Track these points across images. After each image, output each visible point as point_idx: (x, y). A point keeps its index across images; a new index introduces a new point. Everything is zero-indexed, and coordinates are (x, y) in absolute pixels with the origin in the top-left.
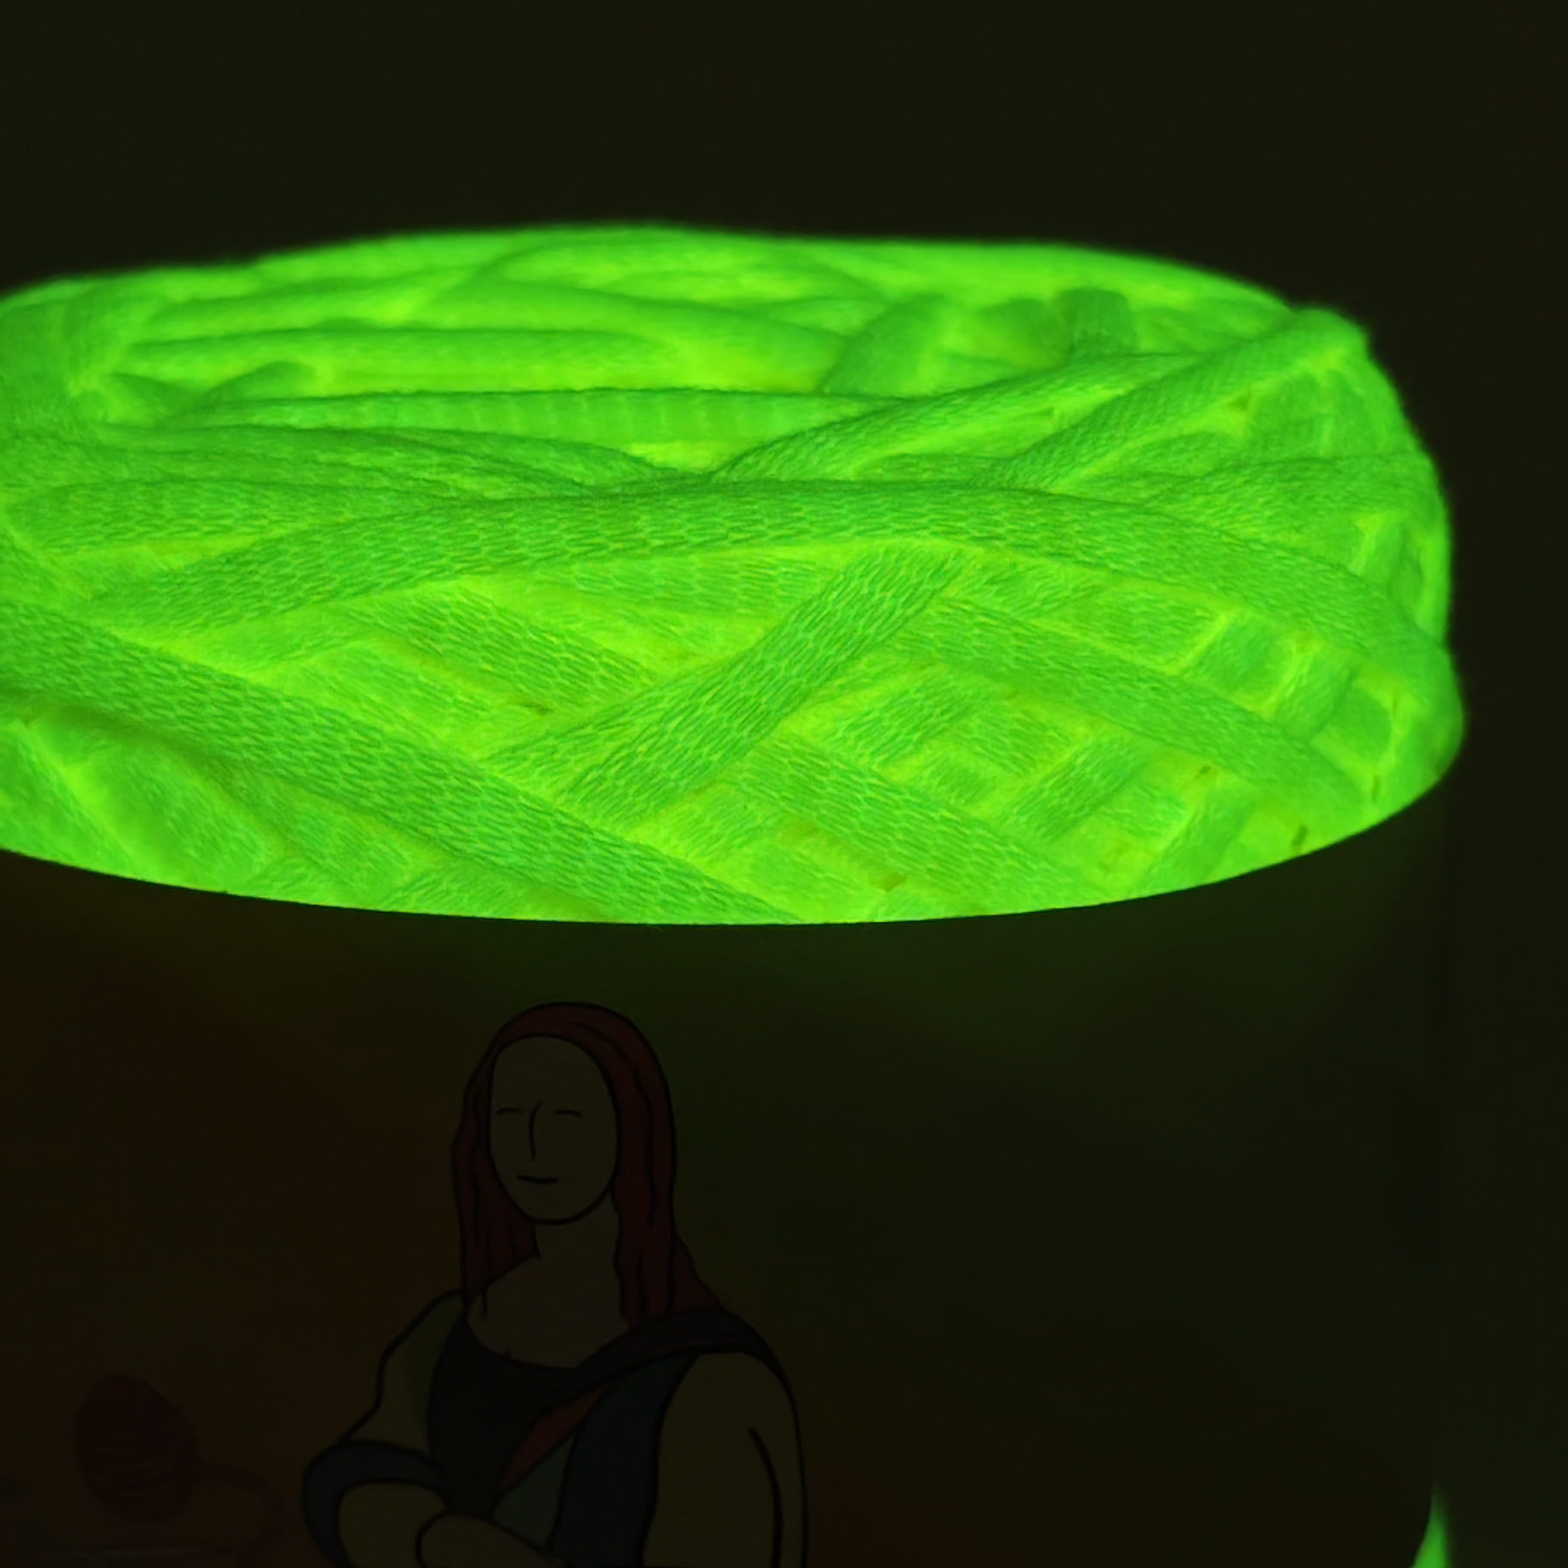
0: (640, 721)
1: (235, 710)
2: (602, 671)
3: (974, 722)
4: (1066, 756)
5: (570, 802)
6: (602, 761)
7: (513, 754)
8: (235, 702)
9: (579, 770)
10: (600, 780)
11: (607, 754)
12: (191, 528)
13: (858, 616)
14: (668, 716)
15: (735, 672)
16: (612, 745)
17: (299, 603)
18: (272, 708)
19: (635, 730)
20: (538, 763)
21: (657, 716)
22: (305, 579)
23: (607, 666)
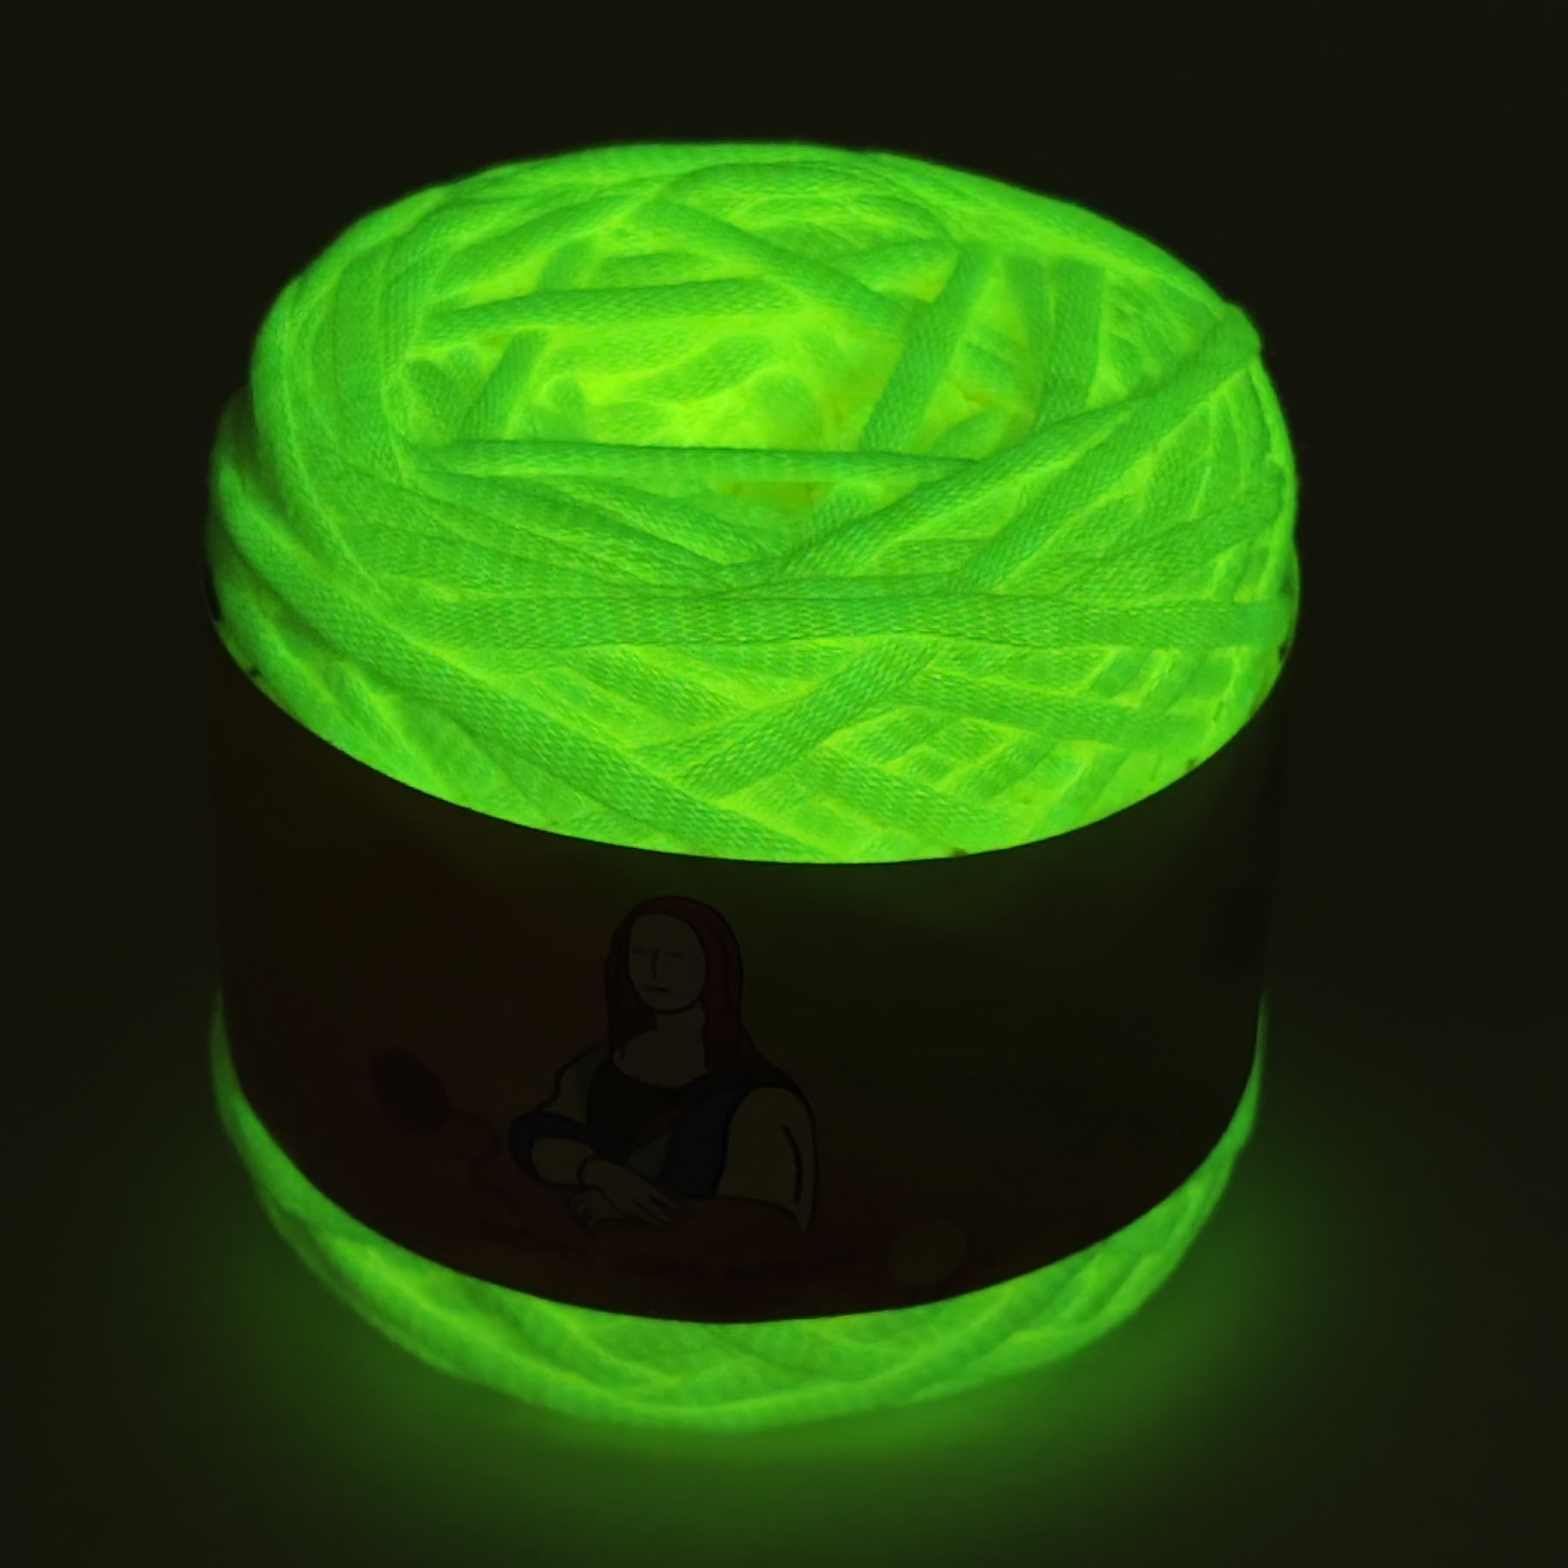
0: (728, 742)
2: (706, 705)
3: (942, 734)
4: (1000, 749)
5: (682, 784)
6: (704, 763)
7: (650, 751)
8: (479, 700)
9: (690, 766)
10: (703, 774)
11: (707, 759)
13: (868, 686)
14: (745, 741)
15: (789, 717)
16: (711, 754)
17: (521, 646)
18: (502, 707)
19: (725, 747)
20: (664, 758)
21: (740, 739)
22: (524, 632)
23: (709, 702)
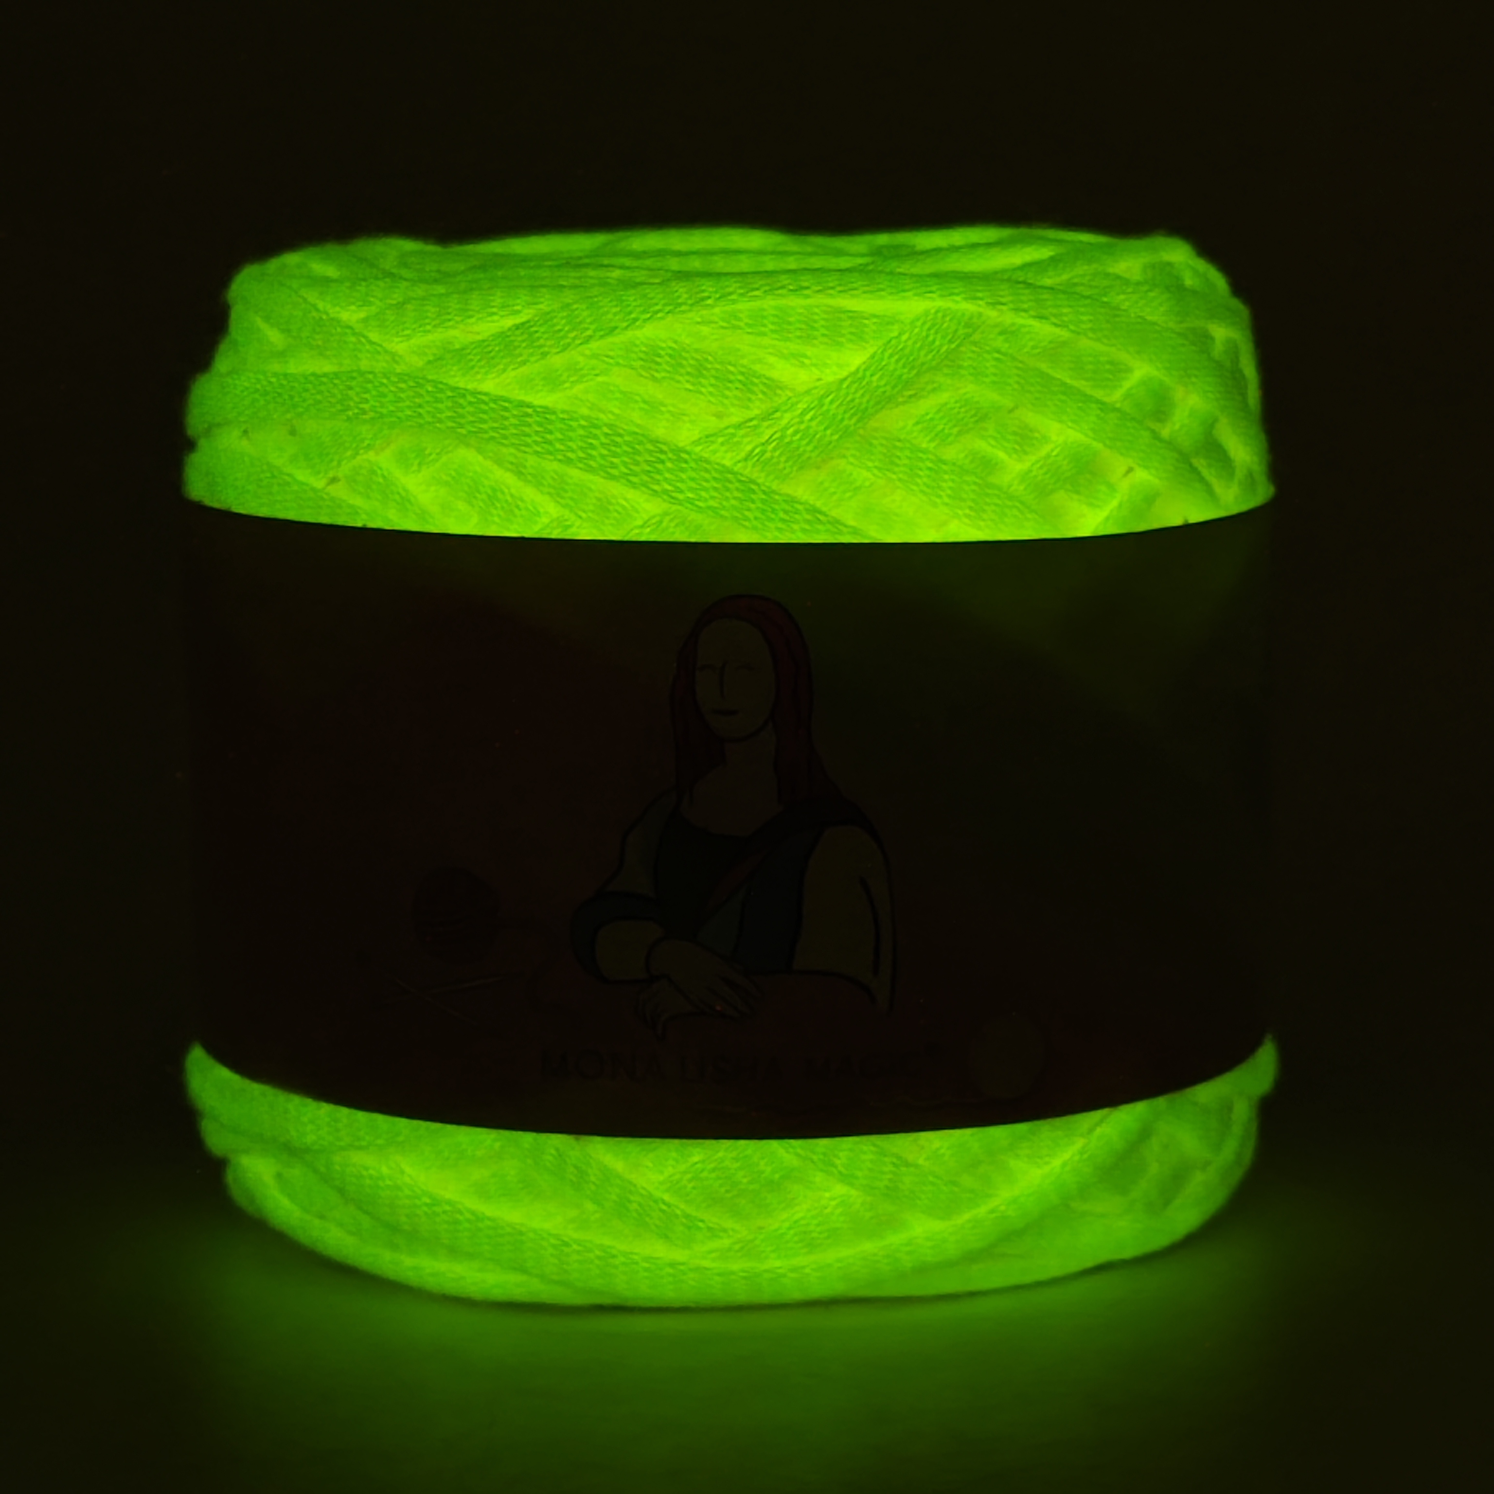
0: (788, 416)
1: (528, 419)
2: (761, 387)
3: (990, 424)
5: (744, 467)
6: (763, 441)
7: (707, 439)
9: (749, 448)
10: (763, 452)
11: (767, 437)
12: (494, 314)
13: (921, 349)
14: (805, 412)
15: (846, 385)
18: (553, 417)
20: (723, 444)
21: (798, 412)
23: (765, 384)
